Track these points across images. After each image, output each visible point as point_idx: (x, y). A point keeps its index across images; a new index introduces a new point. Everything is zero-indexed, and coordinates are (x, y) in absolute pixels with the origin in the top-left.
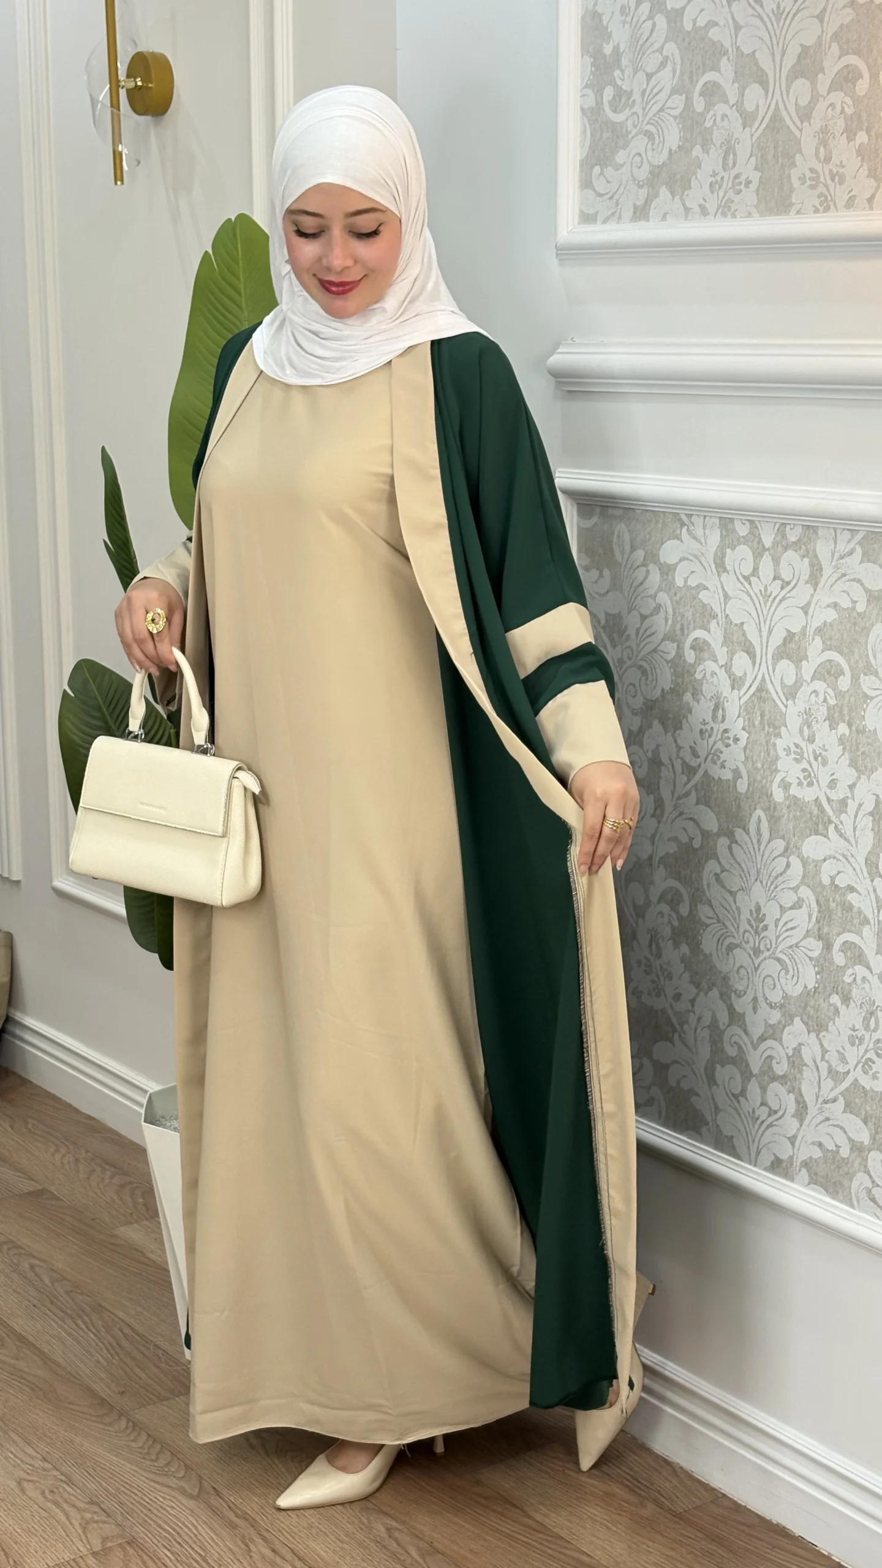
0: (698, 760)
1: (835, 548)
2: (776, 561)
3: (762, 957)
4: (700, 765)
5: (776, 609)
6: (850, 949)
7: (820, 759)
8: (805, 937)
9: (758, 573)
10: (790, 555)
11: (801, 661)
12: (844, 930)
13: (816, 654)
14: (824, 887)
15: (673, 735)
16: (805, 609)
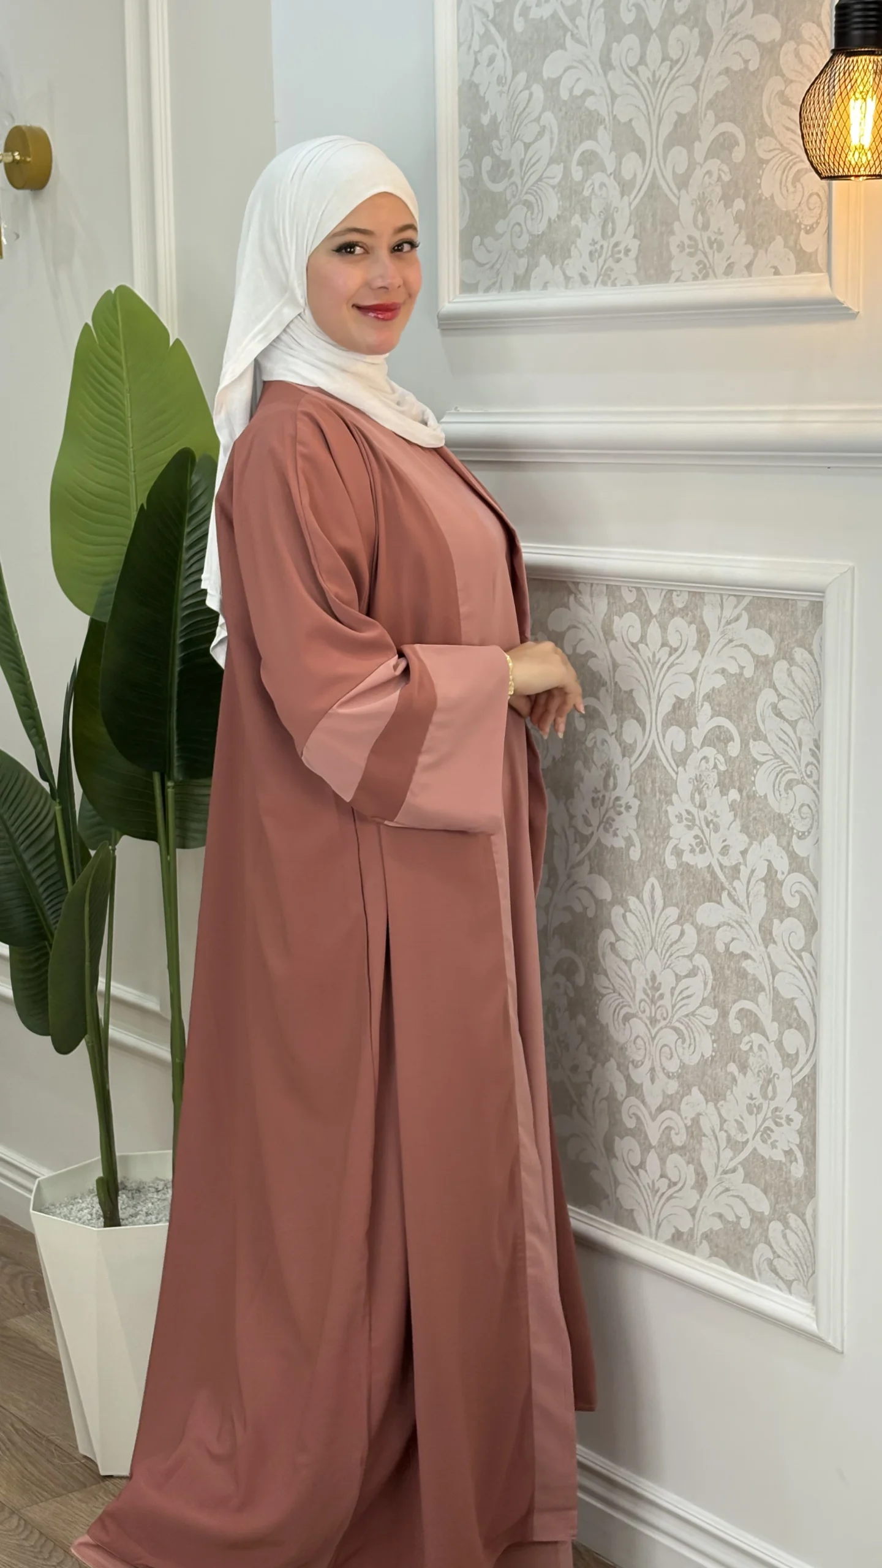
0: (590, 830)
1: (722, 614)
2: (664, 628)
3: (658, 1026)
4: (593, 833)
5: (664, 676)
6: (746, 1016)
7: (711, 825)
8: (701, 1006)
9: (646, 640)
10: (678, 622)
11: (691, 727)
12: (740, 998)
13: (706, 720)
14: (719, 954)
15: (565, 804)
16: (694, 675)
